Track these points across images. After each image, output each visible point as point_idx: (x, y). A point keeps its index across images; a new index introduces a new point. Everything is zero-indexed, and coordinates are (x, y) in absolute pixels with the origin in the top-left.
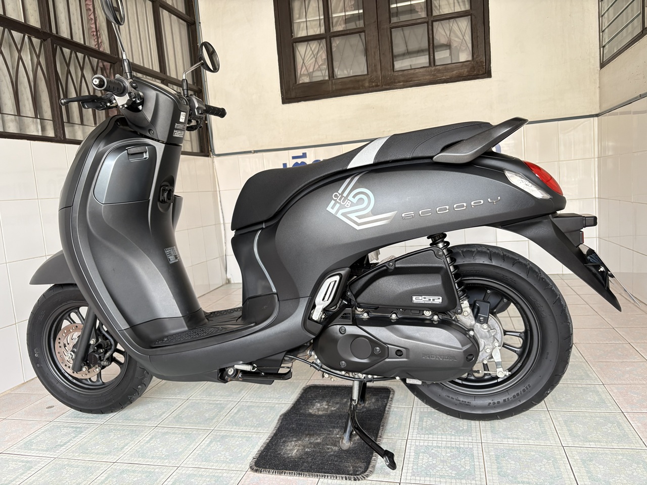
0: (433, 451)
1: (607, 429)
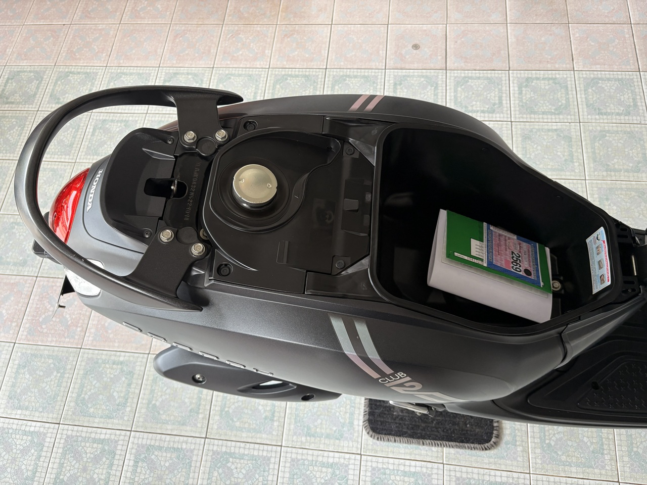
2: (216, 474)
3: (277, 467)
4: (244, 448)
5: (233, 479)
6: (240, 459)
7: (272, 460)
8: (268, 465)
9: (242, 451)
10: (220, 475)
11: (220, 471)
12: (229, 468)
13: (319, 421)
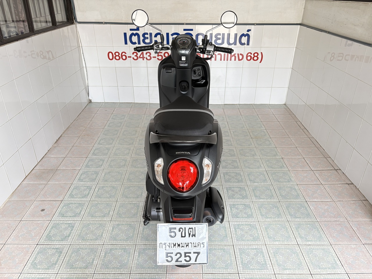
0: (241, 227)
1: (302, 210)
2: (251, 267)
3: (241, 246)
4: (238, 258)
5: (251, 260)
6: (243, 259)
7: (239, 247)
8: (241, 248)
9: (239, 258)
10: (251, 266)
11: (249, 265)
12: (247, 262)
13: (221, 234)
